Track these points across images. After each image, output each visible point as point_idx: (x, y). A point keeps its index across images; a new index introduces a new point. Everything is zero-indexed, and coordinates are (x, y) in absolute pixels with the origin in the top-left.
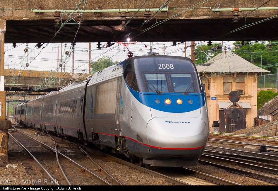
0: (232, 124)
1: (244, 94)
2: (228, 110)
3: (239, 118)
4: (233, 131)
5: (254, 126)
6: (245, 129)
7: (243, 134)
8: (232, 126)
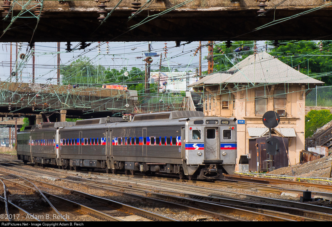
0: (268, 159)
1: (286, 116)
2: (262, 139)
3: (278, 150)
4: (269, 171)
5: (300, 163)
6: (287, 168)
7: (284, 174)
8: (268, 162)
